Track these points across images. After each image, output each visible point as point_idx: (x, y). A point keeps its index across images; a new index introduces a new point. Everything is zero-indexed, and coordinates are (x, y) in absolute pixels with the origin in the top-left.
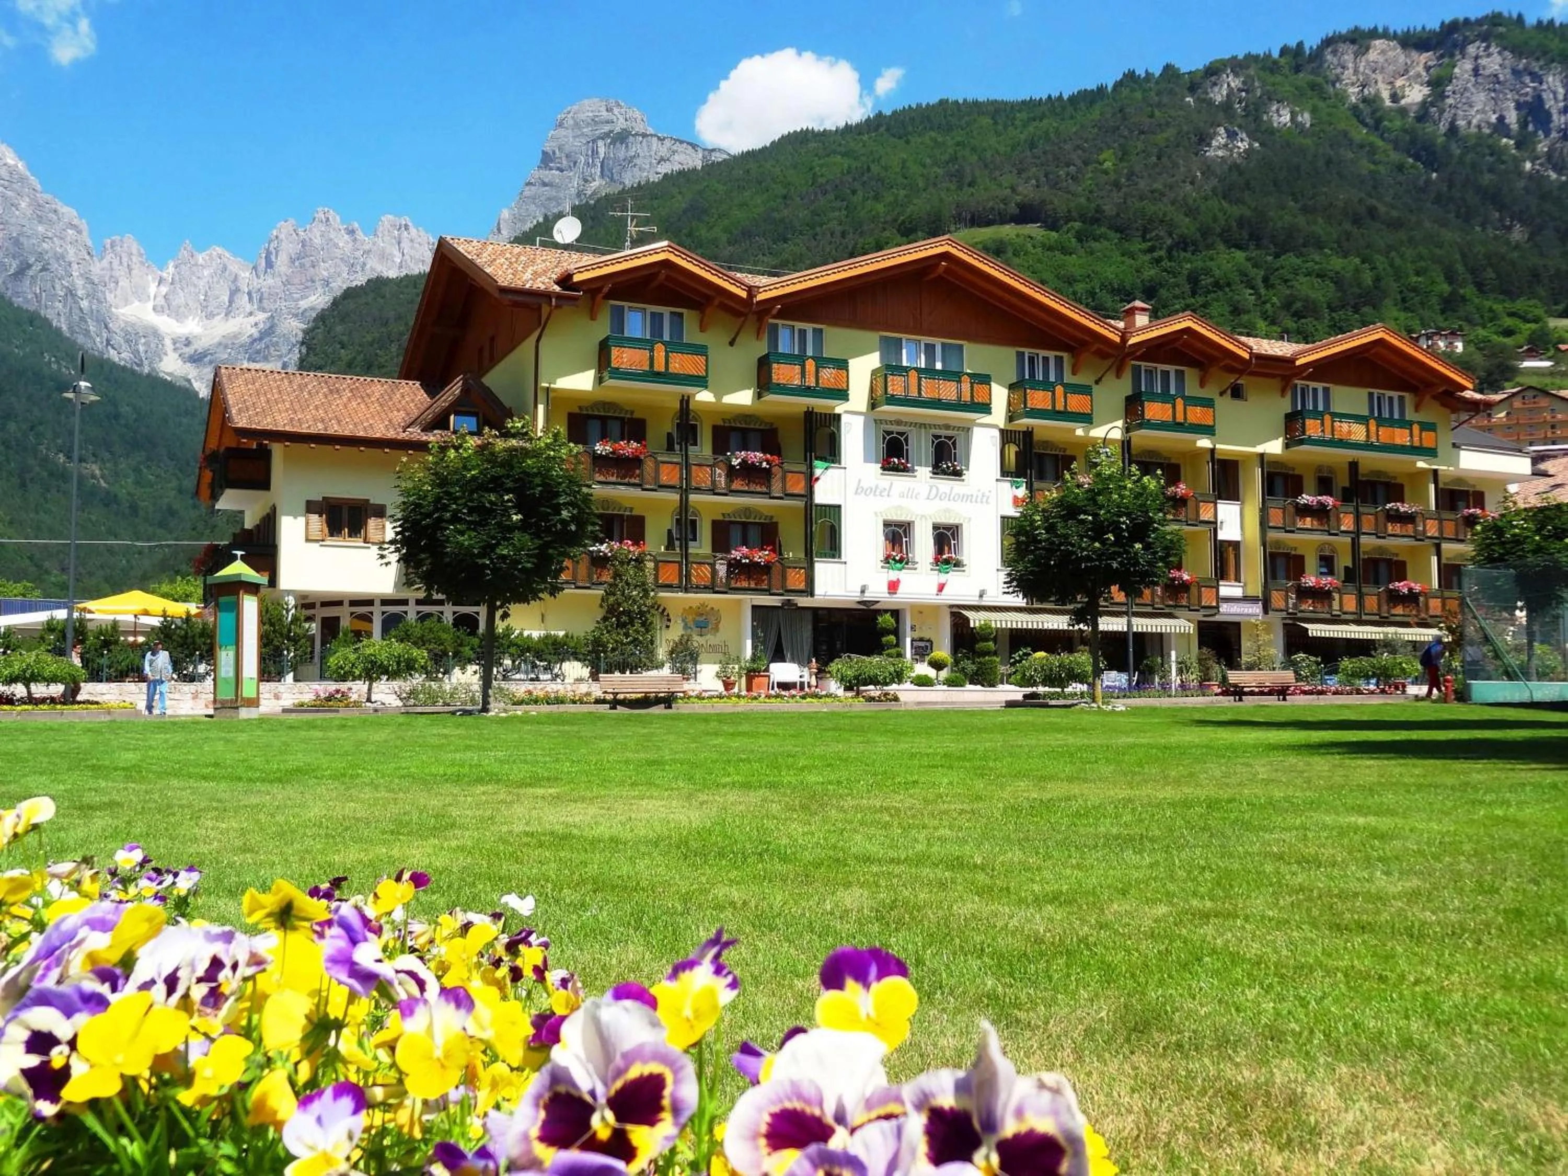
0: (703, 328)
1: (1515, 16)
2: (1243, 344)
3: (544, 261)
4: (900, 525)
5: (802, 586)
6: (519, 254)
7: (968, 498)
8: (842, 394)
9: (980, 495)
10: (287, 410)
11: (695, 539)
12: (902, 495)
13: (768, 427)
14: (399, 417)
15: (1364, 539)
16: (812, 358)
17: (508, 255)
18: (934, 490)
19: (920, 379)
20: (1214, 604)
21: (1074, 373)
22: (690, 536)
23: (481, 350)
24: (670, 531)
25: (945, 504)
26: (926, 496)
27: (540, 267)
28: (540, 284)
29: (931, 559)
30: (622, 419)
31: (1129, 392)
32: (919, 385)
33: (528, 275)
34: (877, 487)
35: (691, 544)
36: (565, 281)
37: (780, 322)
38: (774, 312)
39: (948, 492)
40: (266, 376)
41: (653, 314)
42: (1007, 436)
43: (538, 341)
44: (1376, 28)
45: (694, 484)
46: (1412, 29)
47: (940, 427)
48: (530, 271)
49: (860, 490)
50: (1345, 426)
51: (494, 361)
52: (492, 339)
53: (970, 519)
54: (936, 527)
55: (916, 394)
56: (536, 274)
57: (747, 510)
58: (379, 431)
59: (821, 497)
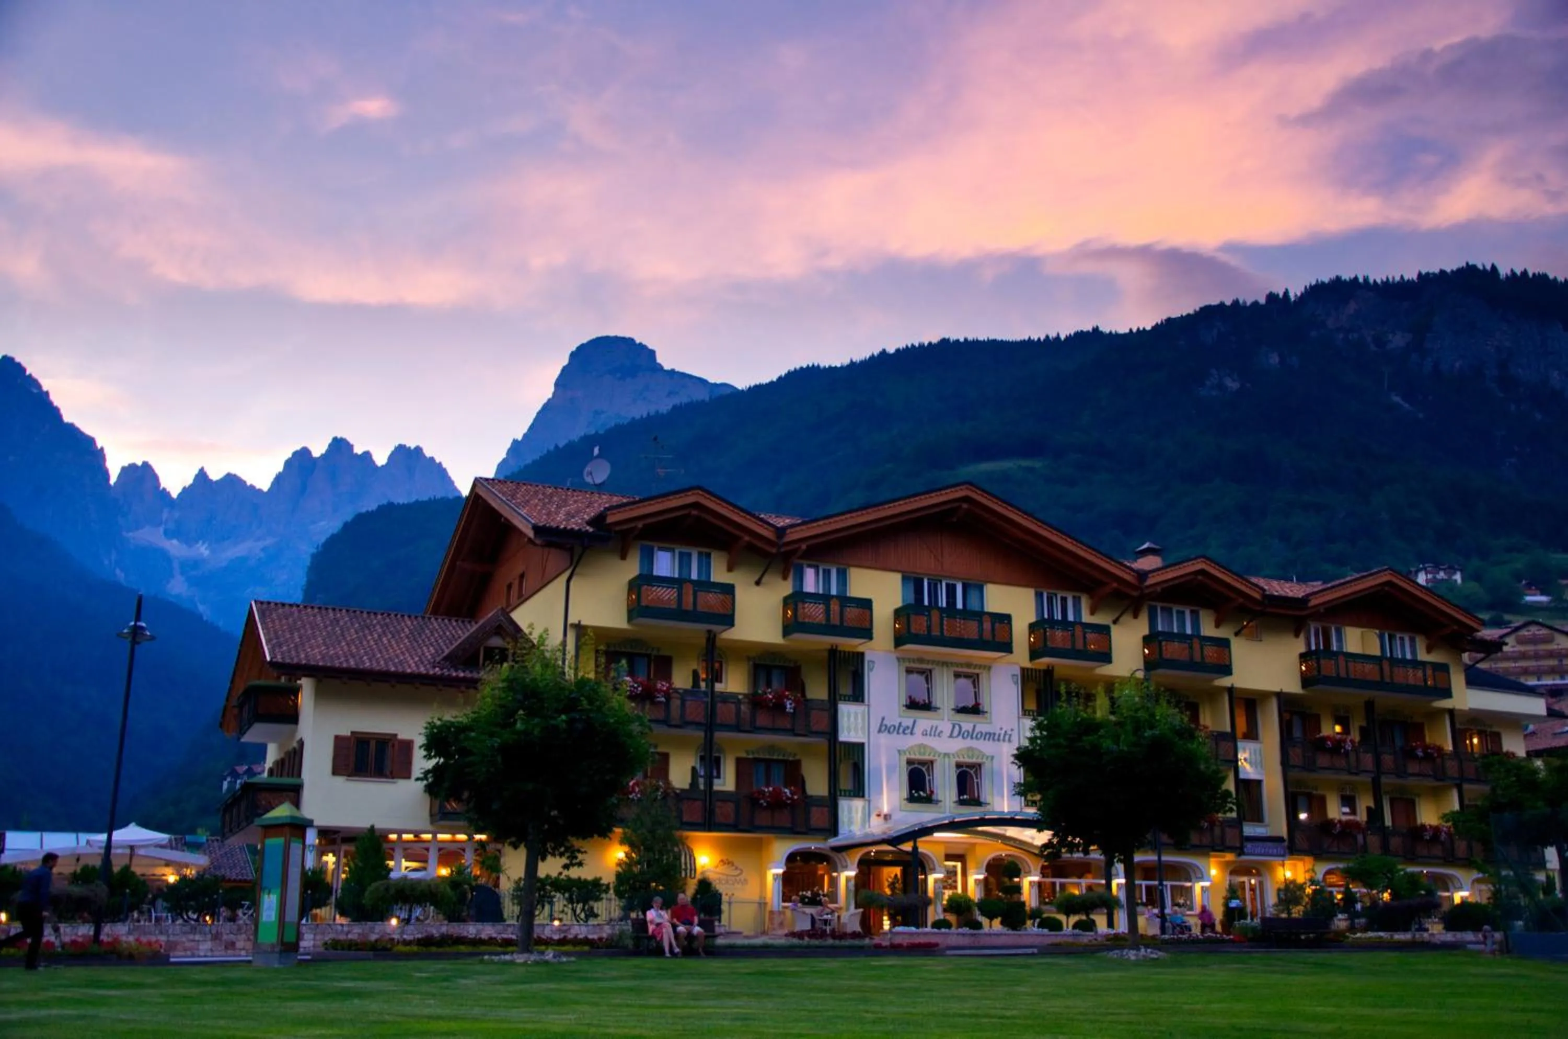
0: (730, 569)
1: (1488, 267)
2: (1257, 586)
3: (575, 502)
4: (923, 763)
5: (826, 825)
6: (551, 496)
7: (990, 736)
8: (867, 633)
9: (1003, 732)
10: (318, 646)
11: (718, 777)
12: (925, 734)
13: (792, 665)
14: (429, 652)
15: (1384, 780)
16: (837, 597)
17: (541, 496)
18: (957, 727)
19: (942, 619)
20: (1238, 845)
21: (1092, 613)
22: (715, 774)
23: (510, 587)
24: (694, 769)
25: (969, 743)
26: (948, 735)
27: (573, 508)
28: (574, 524)
29: (954, 797)
30: (648, 656)
31: (1146, 631)
32: (942, 624)
33: (561, 516)
34: (900, 724)
35: (716, 781)
36: (598, 521)
37: (805, 562)
38: (799, 553)
39: (971, 730)
40: (300, 611)
41: (681, 554)
42: (1027, 676)
43: (568, 581)
44: (1356, 278)
45: (719, 721)
46: (1391, 280)
47: (961, 665)
48: (563, 511)
49: (883, 728)
50: (1359, 666)
51: (523, 599)
52: (522, 576)
53: (992, 758)
54: (959, 765)
55: (938, 634)
56: (569, 515)
57: (772, 748)
58: (411, 666)
59: (845, 736)
